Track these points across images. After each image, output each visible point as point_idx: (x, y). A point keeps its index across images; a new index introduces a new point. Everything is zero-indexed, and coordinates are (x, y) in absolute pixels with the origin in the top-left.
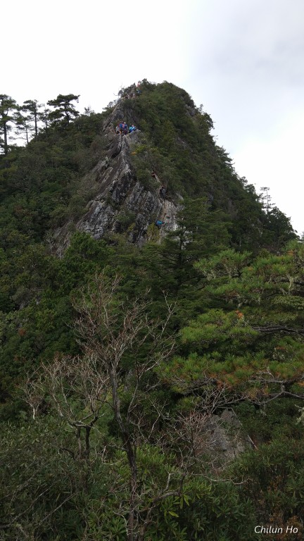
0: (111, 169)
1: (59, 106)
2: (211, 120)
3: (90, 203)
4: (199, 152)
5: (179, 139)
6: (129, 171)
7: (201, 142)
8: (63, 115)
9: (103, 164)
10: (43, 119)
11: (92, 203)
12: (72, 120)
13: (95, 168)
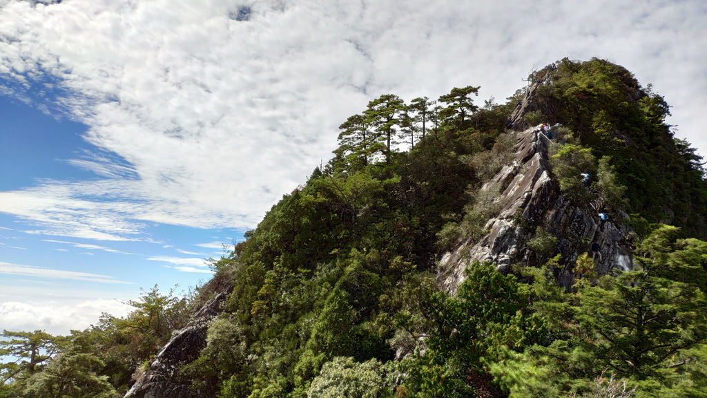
0: (521, 177)
1: (453, 101)
3: (491, 221)
5: (617, 131)
6: (548, 179)
7: (651, 134)
8: (457, 112)
10: (433, 118)
12: (469, 116)
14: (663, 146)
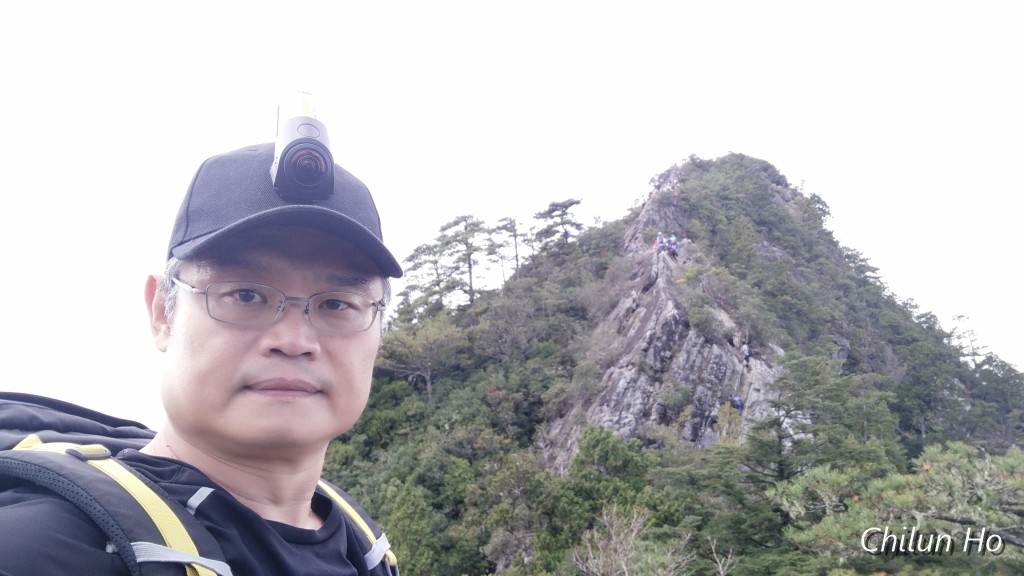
0: (642, 311)
1: (552, 218)
2: (823, 203)
3: (609, 371)
4: (809, 261)
5: (765, 243)
6: (675, 312)
7: (810, 246)
8: (558, 232)
9: (627, 303)
10: (527, 241)
11: (612, 374)
12: (574, 237)
13: (615, 312)
14: (827, 258)
